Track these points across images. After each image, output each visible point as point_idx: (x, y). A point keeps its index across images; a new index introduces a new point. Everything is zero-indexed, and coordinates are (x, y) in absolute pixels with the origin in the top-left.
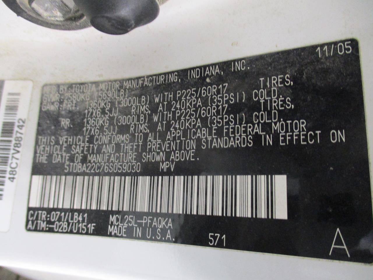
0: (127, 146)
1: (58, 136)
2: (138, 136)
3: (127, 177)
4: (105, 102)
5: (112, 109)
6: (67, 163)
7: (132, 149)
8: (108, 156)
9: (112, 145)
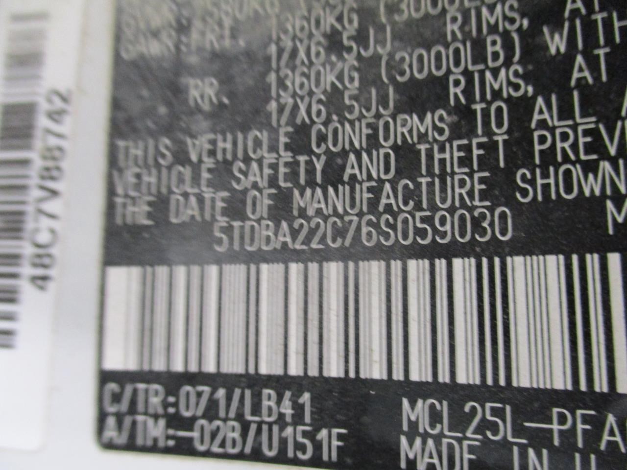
0: (442, 150)
1: (181, 136)
2: (486, 114)
3: (457, 263)
4: (337, 12)
5: (368, 32)
6: (222, 221)
7: (465, 161)
8: (370, 189)
9: (382, 151)
